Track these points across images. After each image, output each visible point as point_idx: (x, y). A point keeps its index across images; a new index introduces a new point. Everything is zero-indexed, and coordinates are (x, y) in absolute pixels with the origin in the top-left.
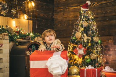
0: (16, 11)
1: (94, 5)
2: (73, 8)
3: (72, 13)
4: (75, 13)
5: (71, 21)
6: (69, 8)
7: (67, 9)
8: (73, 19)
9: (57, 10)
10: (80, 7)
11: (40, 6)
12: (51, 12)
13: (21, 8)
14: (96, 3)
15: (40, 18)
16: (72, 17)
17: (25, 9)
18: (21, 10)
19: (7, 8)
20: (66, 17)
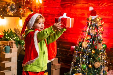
0: (24, 10)
1: (103, 5)
2: (81, 5)
3: (80, 10)
4: (82, 10)
5: (77, 18)
6: (76, 5)
7: (74, 5)
8: (80, 16)
9: (64, 5)
10: (88, 5)
11: (47, 2)
12: (58, 7)
13: (28, 6)
14: (105, 4)
15: (47, 14)
16: (79, 14)
17: (33, 7)
18: (28, 8)
19: (15, 8)
20: (73, 13)
